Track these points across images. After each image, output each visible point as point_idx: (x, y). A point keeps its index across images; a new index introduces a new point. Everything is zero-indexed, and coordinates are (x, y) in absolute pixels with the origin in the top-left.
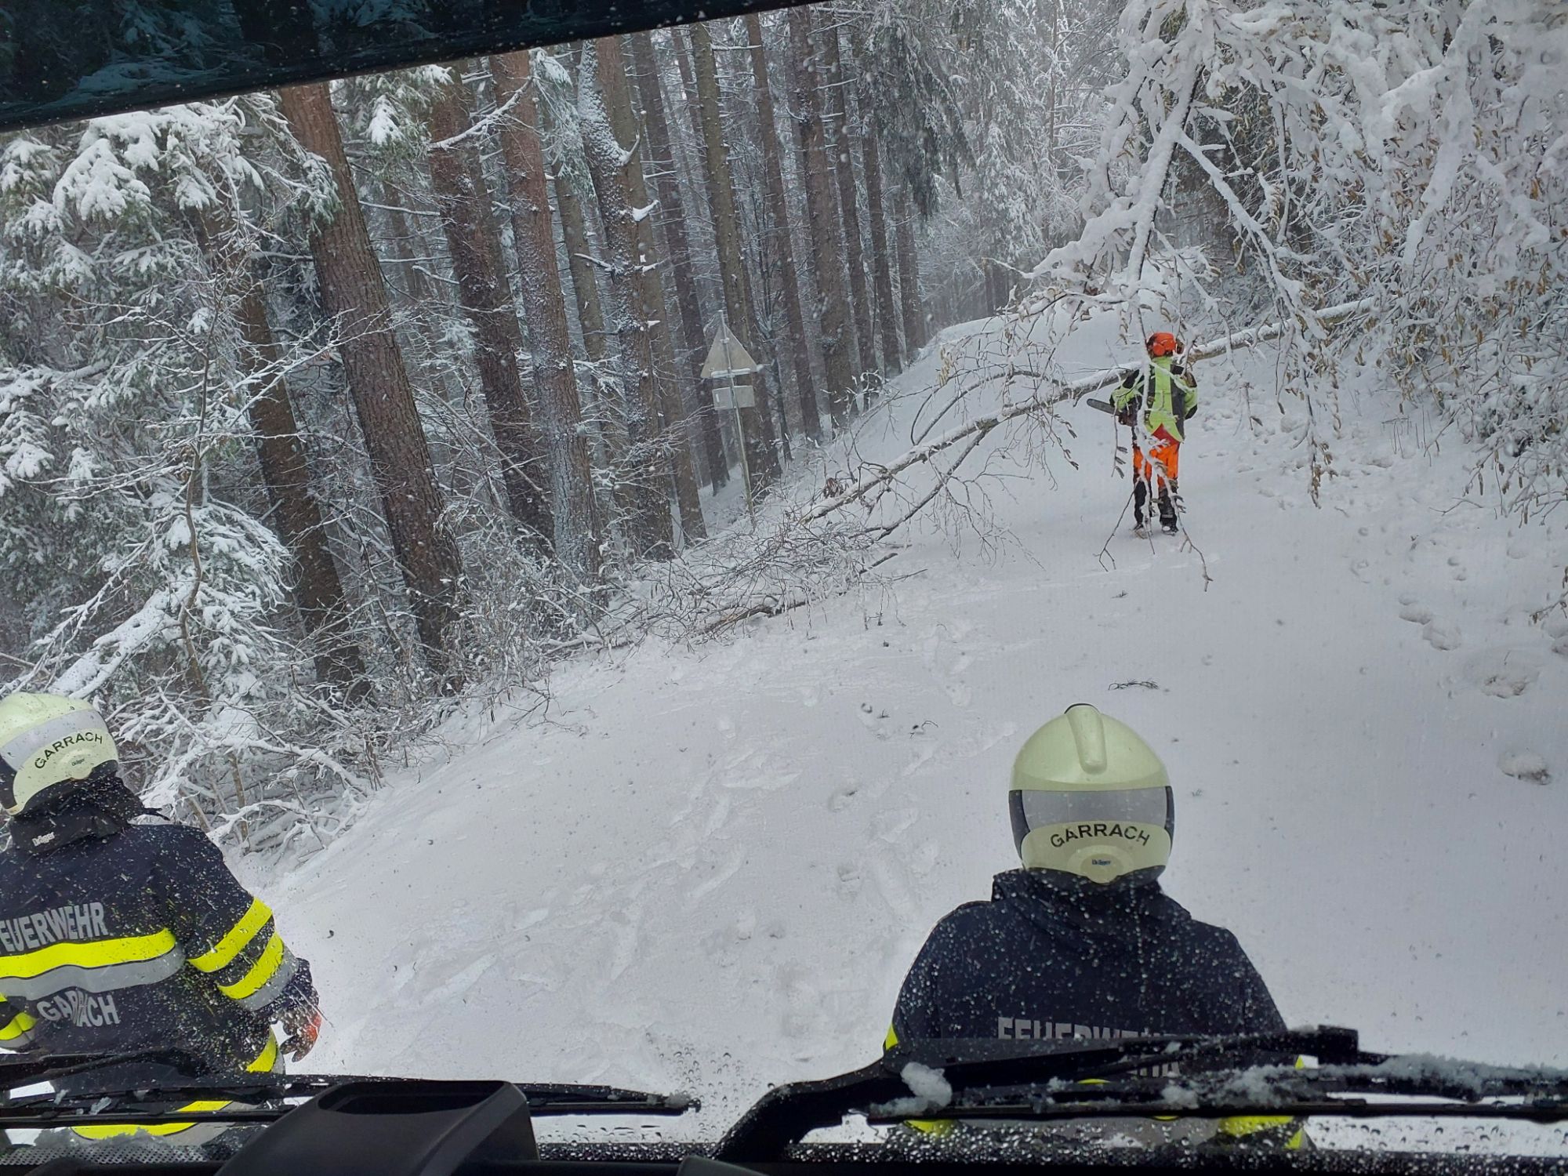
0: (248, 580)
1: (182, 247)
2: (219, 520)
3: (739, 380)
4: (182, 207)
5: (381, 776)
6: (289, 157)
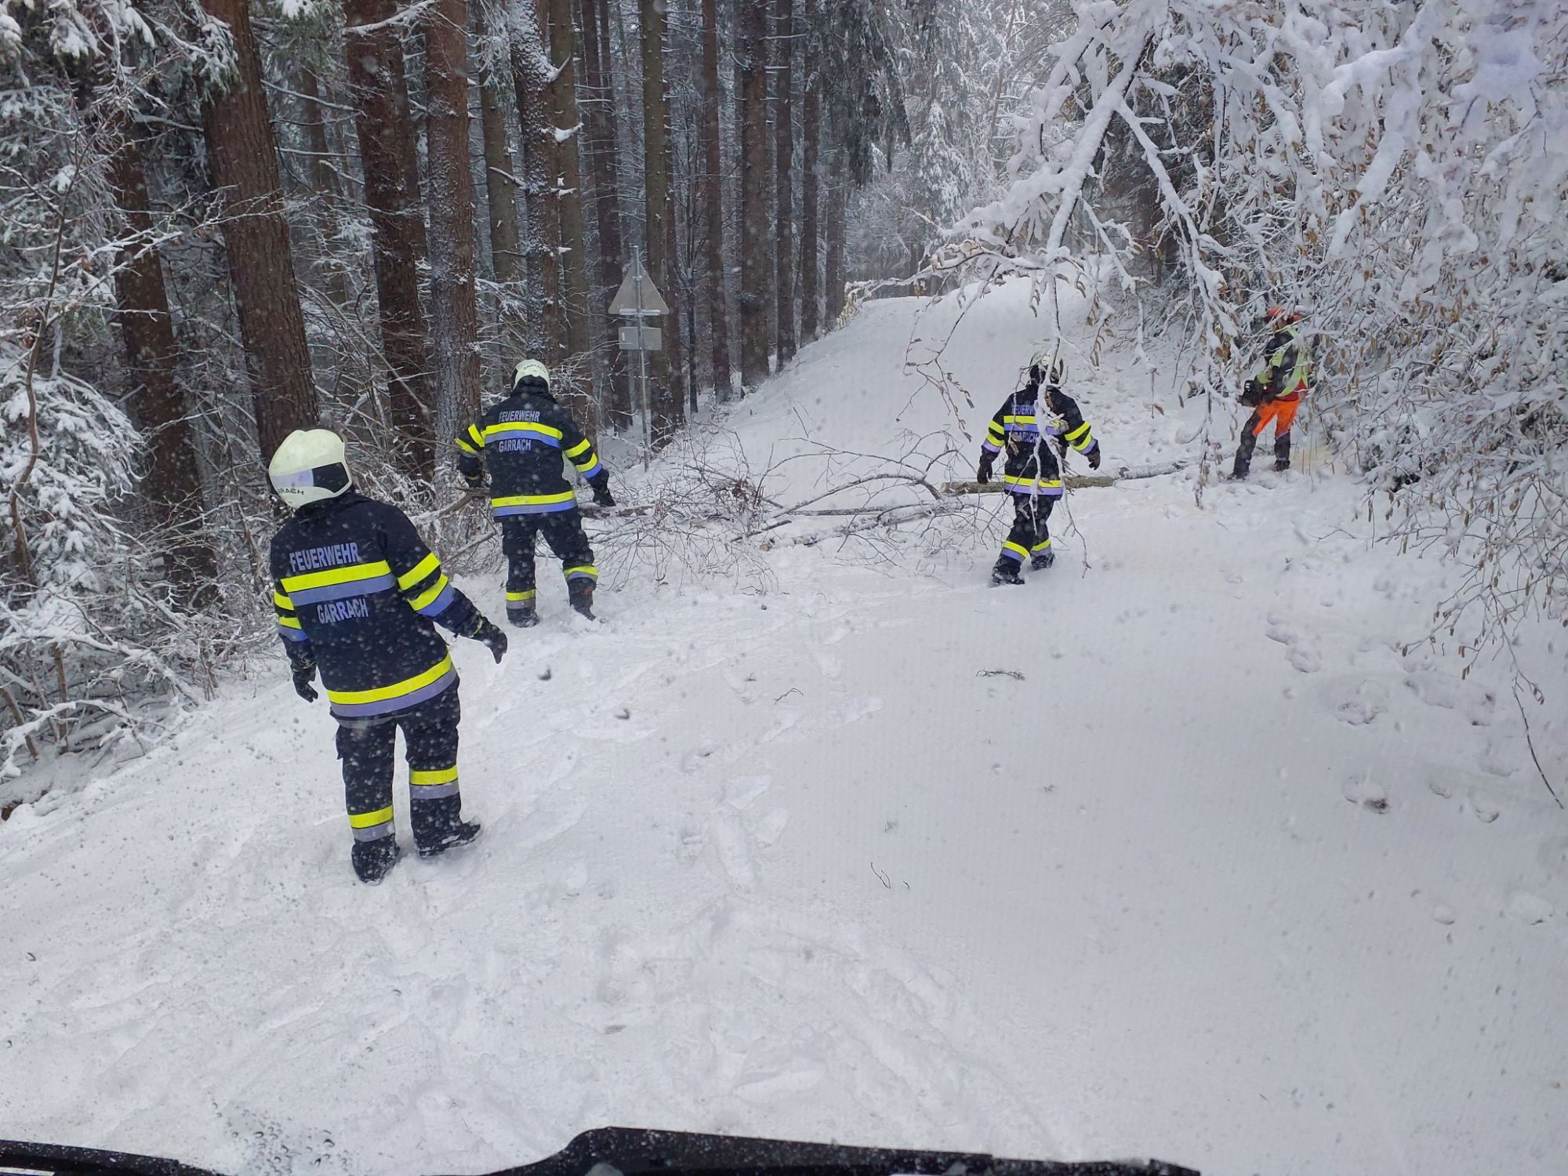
0: (94, 464)
1: (52, 96)
2: (66, 394)
3: (651, 321)
4: (56, 52)
5: (216, 686)
6: (187, 17)
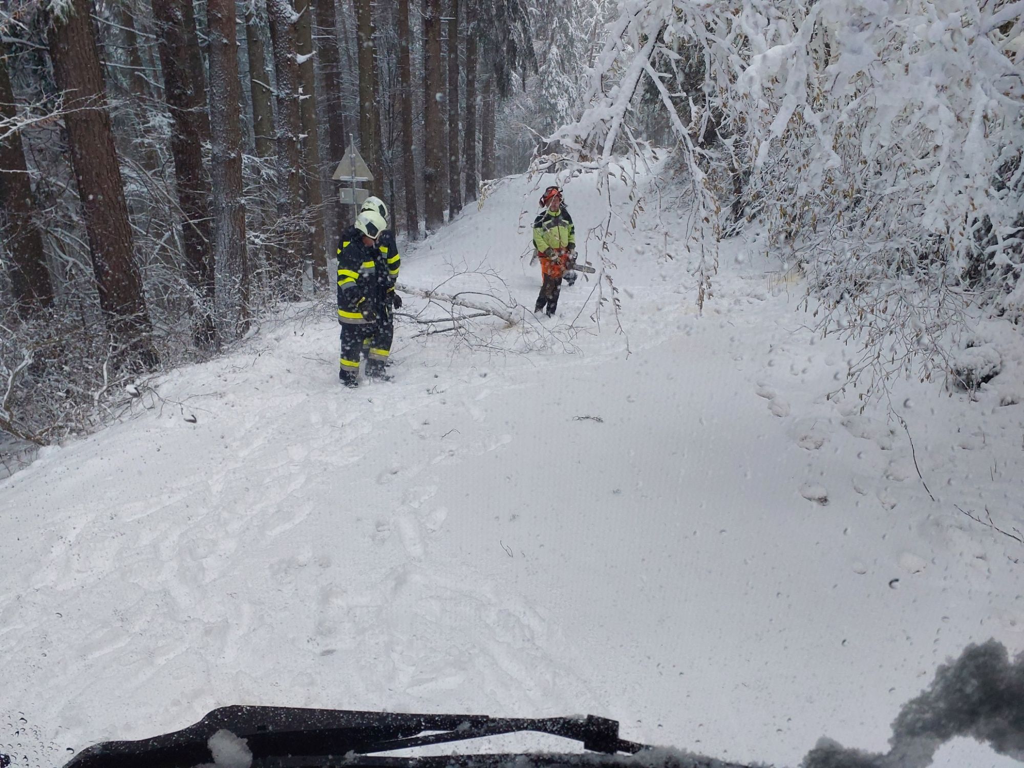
3: (363, 185)
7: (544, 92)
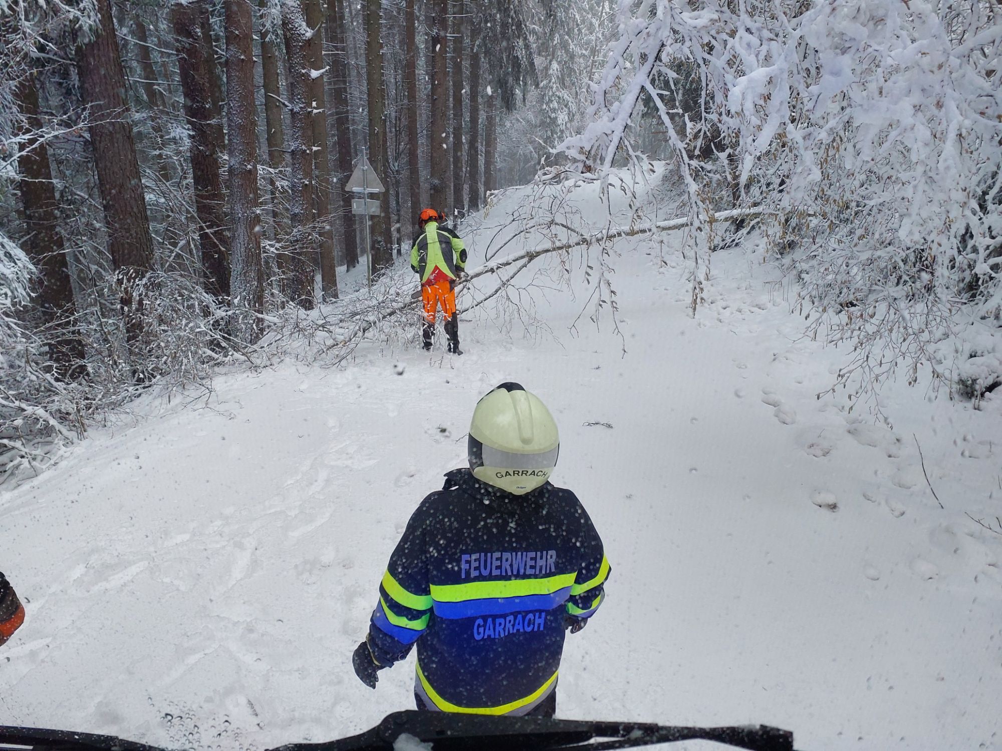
3: (372, 196)
5: (85, 431)
7: (544, 106)
